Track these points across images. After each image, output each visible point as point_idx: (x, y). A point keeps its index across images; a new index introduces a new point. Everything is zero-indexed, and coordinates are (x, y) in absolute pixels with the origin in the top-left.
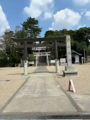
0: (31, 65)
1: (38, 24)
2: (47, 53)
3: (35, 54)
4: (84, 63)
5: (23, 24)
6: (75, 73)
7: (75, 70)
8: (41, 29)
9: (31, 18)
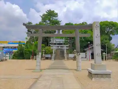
0: (47, 58)
1: (57, 17)
2: (65, 46)
3: (52, 47)
4: (106, 59)
5: (42, 16)
6: (108, 75)
7: (107, 71)
8: (60, 22)
9: (51, 11)
